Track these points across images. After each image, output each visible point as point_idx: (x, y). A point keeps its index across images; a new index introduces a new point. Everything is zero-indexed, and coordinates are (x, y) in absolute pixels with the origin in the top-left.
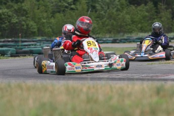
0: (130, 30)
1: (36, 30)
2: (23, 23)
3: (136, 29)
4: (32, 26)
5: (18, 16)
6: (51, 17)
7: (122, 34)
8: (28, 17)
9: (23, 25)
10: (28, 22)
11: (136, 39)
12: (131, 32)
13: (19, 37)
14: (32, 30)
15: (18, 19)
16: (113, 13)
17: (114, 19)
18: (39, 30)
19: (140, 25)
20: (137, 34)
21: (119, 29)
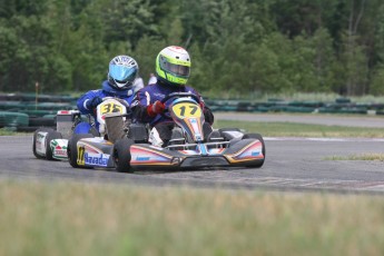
0: (276, 86)
1: (68, 76)
2: (43, 59)
3: (290, 83)
4: (60, 67)
5: (29, 42)
7: (257, 93)
9: (42, 65)
10: (52, 58)
11: (290, 105)
12: (277, 90)
13: (33, 90)
14: (60, 76)
15: (30, 49)
16: (237, 46)
17: (243, 61)
18: (75, 75)
19: (298, 76)
20: (291, 94)
21: (251, 83)
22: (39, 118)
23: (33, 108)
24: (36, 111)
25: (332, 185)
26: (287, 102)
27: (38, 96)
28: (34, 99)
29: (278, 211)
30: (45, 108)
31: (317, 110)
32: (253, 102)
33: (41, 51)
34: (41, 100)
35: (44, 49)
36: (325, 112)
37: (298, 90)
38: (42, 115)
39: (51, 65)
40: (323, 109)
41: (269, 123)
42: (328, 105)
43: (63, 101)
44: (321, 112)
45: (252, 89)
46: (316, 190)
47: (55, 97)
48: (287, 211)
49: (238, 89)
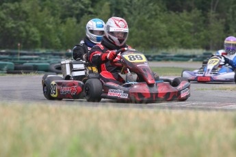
0: (166, 45)
1: (38, 39)
2: (22, 29)
3: (175, 43)
4: (33, 33)
5: (15, 19)
6: (61, 23)
7: (154, 50)
8: (29, 21)
9: (22, 32)
10: (28, 28)
11: (175, 56)
12: (166, 47)
13: (16, 48)
14: (33, 39)
15: (15, 23)
16: (145, 21)
17: (146, 30)
18: (42, 39)
19: (179, 40)
20: (176, 50)
21: (151, 43)
22: (21, 66)
23: (17, 59)
24: (19, 61)
25: (201, 105)
26: (173, 55)
27: (19, 51)
28: (17, 54)
29: (168, 121)
30: (24, 59)
31: (191, 60)
32: (152, 55)
33: (21, 24)
34: (21, 54)
35: (23, 23)
36: (197, 61)
37: (180, 48)
38: (22, 63)
39: (27, 32)
40: (195, 59)
41: (163, 68)
42: (199, 56)
43: (35, 55)
44: (194, 61)
45: (152, 47)
46: (191, 108)
47: (31, 52)
48: (174, 121)
49: (143, 47)
